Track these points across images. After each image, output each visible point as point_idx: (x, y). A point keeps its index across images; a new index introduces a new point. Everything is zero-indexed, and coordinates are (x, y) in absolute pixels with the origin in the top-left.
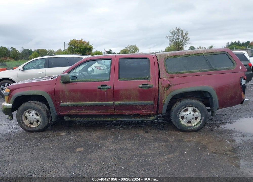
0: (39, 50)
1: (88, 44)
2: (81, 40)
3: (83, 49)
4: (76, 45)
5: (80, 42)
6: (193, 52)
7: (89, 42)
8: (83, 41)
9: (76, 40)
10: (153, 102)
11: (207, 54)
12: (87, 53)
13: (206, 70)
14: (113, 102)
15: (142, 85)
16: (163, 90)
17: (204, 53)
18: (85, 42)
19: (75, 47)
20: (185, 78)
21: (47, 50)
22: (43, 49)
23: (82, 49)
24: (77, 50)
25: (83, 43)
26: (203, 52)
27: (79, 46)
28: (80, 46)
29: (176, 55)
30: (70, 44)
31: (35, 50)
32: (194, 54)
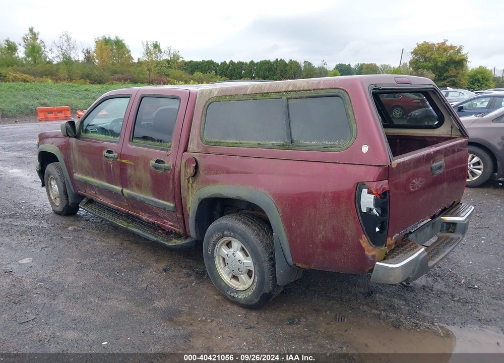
0: (364, 66)
1: (459, 51)
2: (444, 44)
3: (442, 62)
4: (427, 55)
5: (439, 47)
6: (265, 87)
7: (460, 47)
8: (448, 44)
9: (430, 43)
10: (172, 205)
11: (292, 95)
12: (450, 72)
13: (273, 144)
14: (121, 189)
15: (156, 162)
16: (187, 180)
17: (286, 92)
18: (452, 48)
19: (427, 59)
20: (226, 158)
21: (378, 65)
22: (371, 64)
23: (439, 64)
24: (427, 66)
25: (446, 50)
26: (283, 90)
27: (435, 56)
28: (437, 56)
29: (228, 94)
30: (415, 52)
31: (357, 66)
32: (263, 94)
